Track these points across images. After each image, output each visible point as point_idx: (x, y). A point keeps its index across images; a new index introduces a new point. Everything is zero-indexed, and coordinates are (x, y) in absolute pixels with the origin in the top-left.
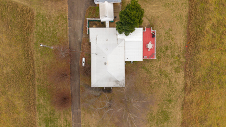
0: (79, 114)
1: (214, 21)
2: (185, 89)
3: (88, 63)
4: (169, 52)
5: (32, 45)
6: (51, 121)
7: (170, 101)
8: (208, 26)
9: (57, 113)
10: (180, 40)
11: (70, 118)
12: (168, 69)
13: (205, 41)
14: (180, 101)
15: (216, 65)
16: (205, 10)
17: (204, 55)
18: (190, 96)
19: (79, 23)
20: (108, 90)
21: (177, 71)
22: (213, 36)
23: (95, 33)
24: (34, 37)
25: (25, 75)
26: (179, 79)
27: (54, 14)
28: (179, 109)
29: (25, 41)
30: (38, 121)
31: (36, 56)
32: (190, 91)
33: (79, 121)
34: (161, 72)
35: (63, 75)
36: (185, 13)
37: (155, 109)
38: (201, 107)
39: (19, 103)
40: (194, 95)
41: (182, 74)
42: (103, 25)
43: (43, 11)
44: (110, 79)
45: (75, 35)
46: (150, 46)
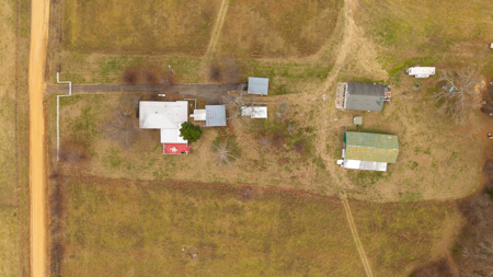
0: (118, 90)
1: (196, 205)
2: (139, 180)
3: (161, 99)
4: (171, 166)
5: (176, 54)
6: (113, 67)
7: (129, 168)
8: (192, 199)
9: (120, 72)
10: (181, 176)
11: (115, 83)
12: (156, 166)
13: (179, 197)
14: (129, 177)
15: (160, 207)
16: (205, 197)
17: (168, 196)
18: (133, 185)
19: (194, 93)
20: (138, 116)
21: (155, 174)
22: (183, 204)
23: (184, 105)
24: (181, 56)
25: (152, 47)
26: (148, 176)
27: (201, 73)
28: (122, 175)
29: (179, 49)
30: (114, 56)
31: (167, 57)
32: (137, 185)
33: (113, 90)
34: (154, 160)
35: (151, 79)
36: (203, 179)
37: (122, 155)
38: (123, 195)
39: (128, 41)
40: (134, 189)
41: (152, 178)
42: (191, 111)
43: (203, 64)
44: (145, 116)
45: (184, 89)
46: (174, 150)
